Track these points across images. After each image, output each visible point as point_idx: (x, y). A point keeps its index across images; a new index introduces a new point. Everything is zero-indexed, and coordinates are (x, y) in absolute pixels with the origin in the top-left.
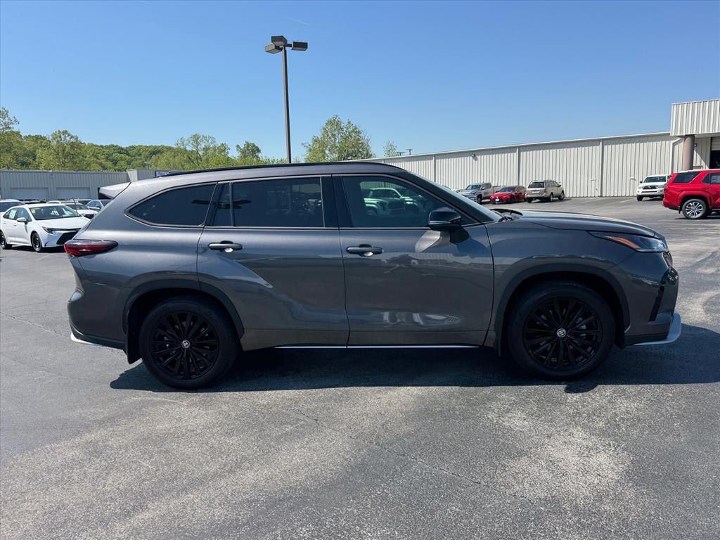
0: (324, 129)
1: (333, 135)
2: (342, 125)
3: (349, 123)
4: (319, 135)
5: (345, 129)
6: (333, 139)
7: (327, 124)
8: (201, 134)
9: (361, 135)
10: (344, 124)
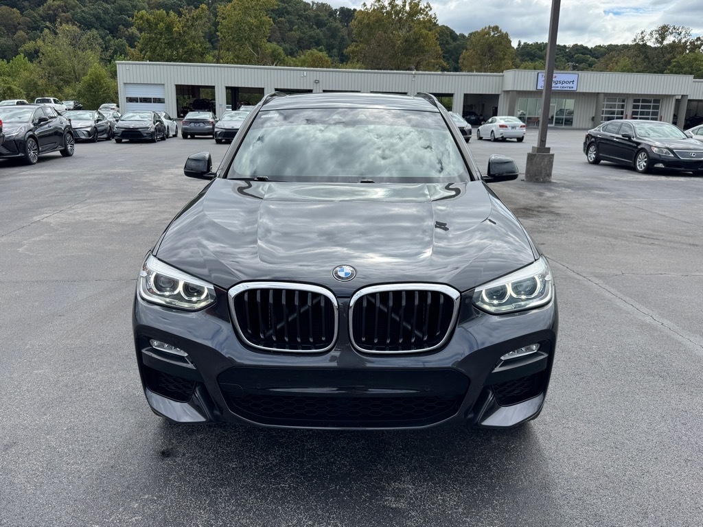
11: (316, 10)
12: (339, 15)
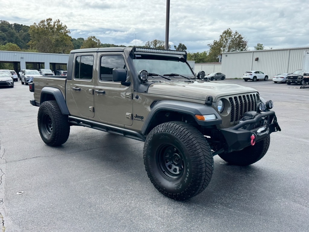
0: (221, 36)
1: (226, 40)
2: (232, 34)
3: (236, 33)
4: (218, 39)
5: (233, 36)
6: (226, 41)
7: (223, 33)
8: (158, 39)
9: (242, 40)
10: (233, 33)
12: (14, 27)
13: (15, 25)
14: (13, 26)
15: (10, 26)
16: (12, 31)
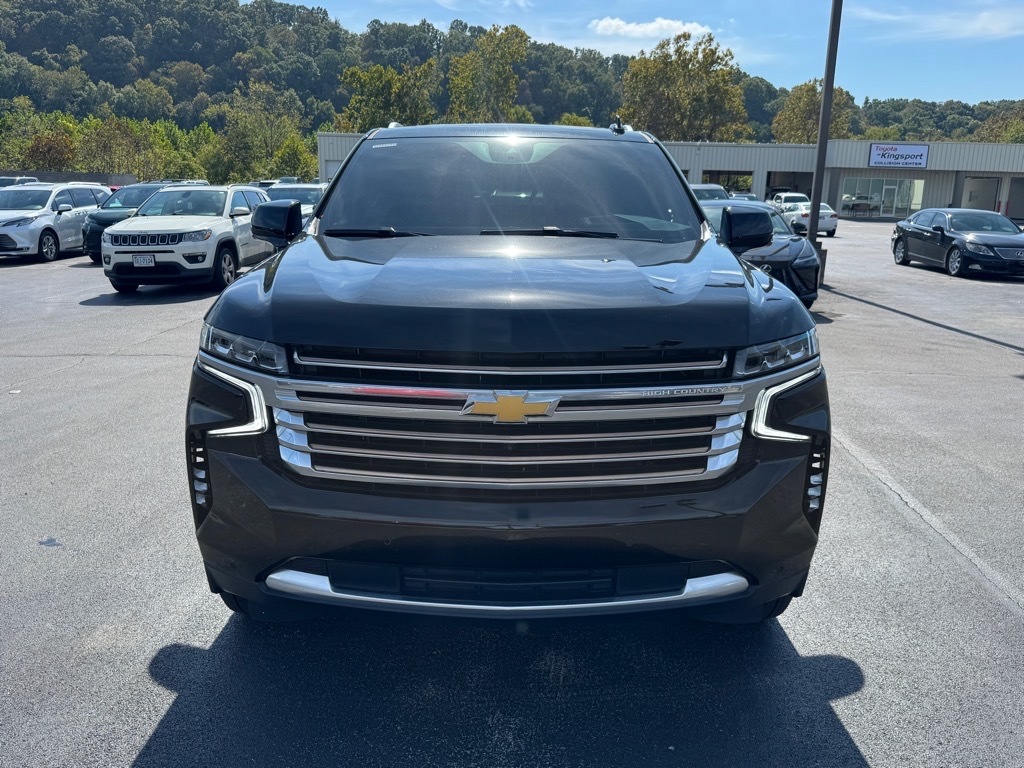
11: (579, 60)
12: (611, 65)
13: (616, 58)
14: (611, 62)
15: (603, 62)
16: (605, 78)
